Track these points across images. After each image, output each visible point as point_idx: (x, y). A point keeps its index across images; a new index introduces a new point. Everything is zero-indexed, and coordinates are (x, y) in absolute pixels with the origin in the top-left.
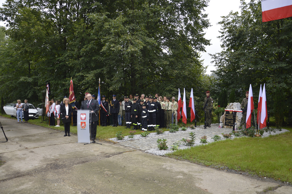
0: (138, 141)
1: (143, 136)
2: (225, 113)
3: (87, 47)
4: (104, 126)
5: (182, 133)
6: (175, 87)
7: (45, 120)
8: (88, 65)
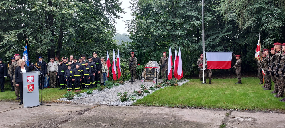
1: (89, 94)
2: (145, 70)
5: (118, 88)
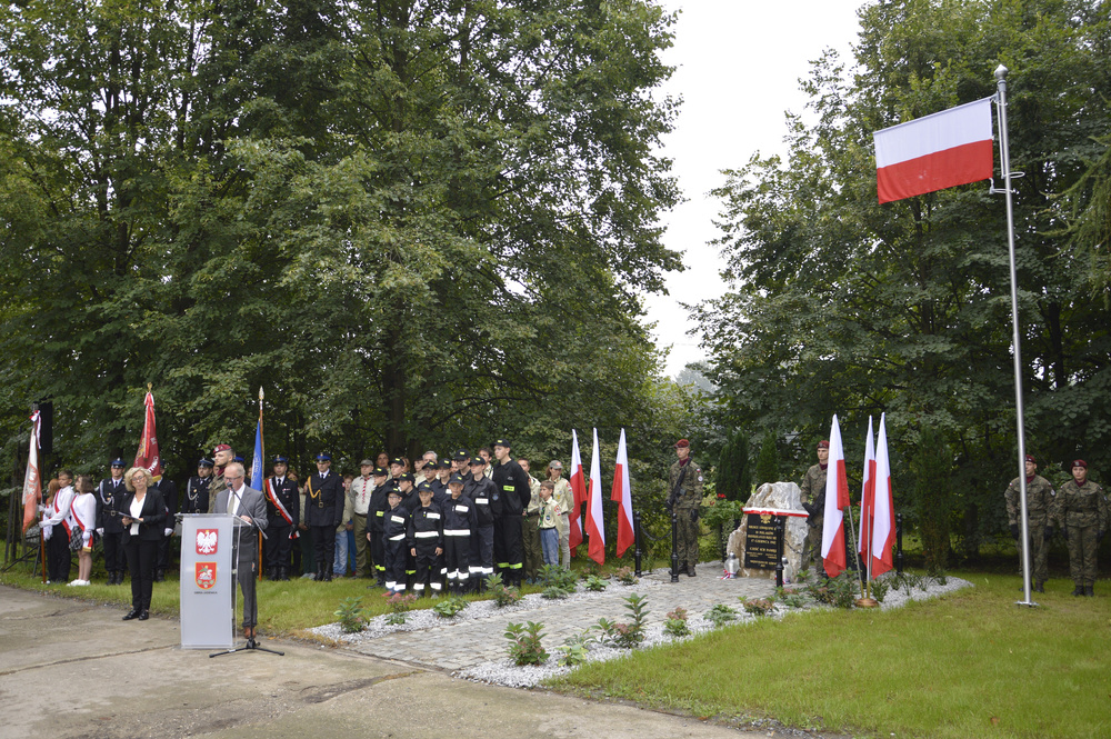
0: (427, 635)
1: (443, 615)
2: (745, 520)
3: (216, 268)
4: (277, 578)
5: (591, 600)
6: (556, 426)
7: (21, 560)
8: (219, 336)
